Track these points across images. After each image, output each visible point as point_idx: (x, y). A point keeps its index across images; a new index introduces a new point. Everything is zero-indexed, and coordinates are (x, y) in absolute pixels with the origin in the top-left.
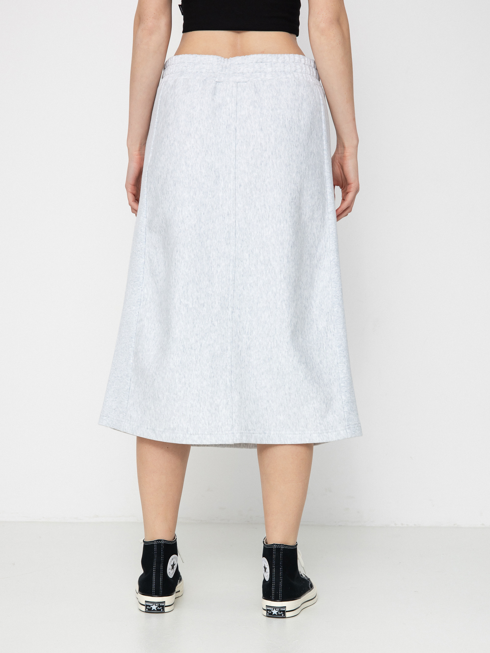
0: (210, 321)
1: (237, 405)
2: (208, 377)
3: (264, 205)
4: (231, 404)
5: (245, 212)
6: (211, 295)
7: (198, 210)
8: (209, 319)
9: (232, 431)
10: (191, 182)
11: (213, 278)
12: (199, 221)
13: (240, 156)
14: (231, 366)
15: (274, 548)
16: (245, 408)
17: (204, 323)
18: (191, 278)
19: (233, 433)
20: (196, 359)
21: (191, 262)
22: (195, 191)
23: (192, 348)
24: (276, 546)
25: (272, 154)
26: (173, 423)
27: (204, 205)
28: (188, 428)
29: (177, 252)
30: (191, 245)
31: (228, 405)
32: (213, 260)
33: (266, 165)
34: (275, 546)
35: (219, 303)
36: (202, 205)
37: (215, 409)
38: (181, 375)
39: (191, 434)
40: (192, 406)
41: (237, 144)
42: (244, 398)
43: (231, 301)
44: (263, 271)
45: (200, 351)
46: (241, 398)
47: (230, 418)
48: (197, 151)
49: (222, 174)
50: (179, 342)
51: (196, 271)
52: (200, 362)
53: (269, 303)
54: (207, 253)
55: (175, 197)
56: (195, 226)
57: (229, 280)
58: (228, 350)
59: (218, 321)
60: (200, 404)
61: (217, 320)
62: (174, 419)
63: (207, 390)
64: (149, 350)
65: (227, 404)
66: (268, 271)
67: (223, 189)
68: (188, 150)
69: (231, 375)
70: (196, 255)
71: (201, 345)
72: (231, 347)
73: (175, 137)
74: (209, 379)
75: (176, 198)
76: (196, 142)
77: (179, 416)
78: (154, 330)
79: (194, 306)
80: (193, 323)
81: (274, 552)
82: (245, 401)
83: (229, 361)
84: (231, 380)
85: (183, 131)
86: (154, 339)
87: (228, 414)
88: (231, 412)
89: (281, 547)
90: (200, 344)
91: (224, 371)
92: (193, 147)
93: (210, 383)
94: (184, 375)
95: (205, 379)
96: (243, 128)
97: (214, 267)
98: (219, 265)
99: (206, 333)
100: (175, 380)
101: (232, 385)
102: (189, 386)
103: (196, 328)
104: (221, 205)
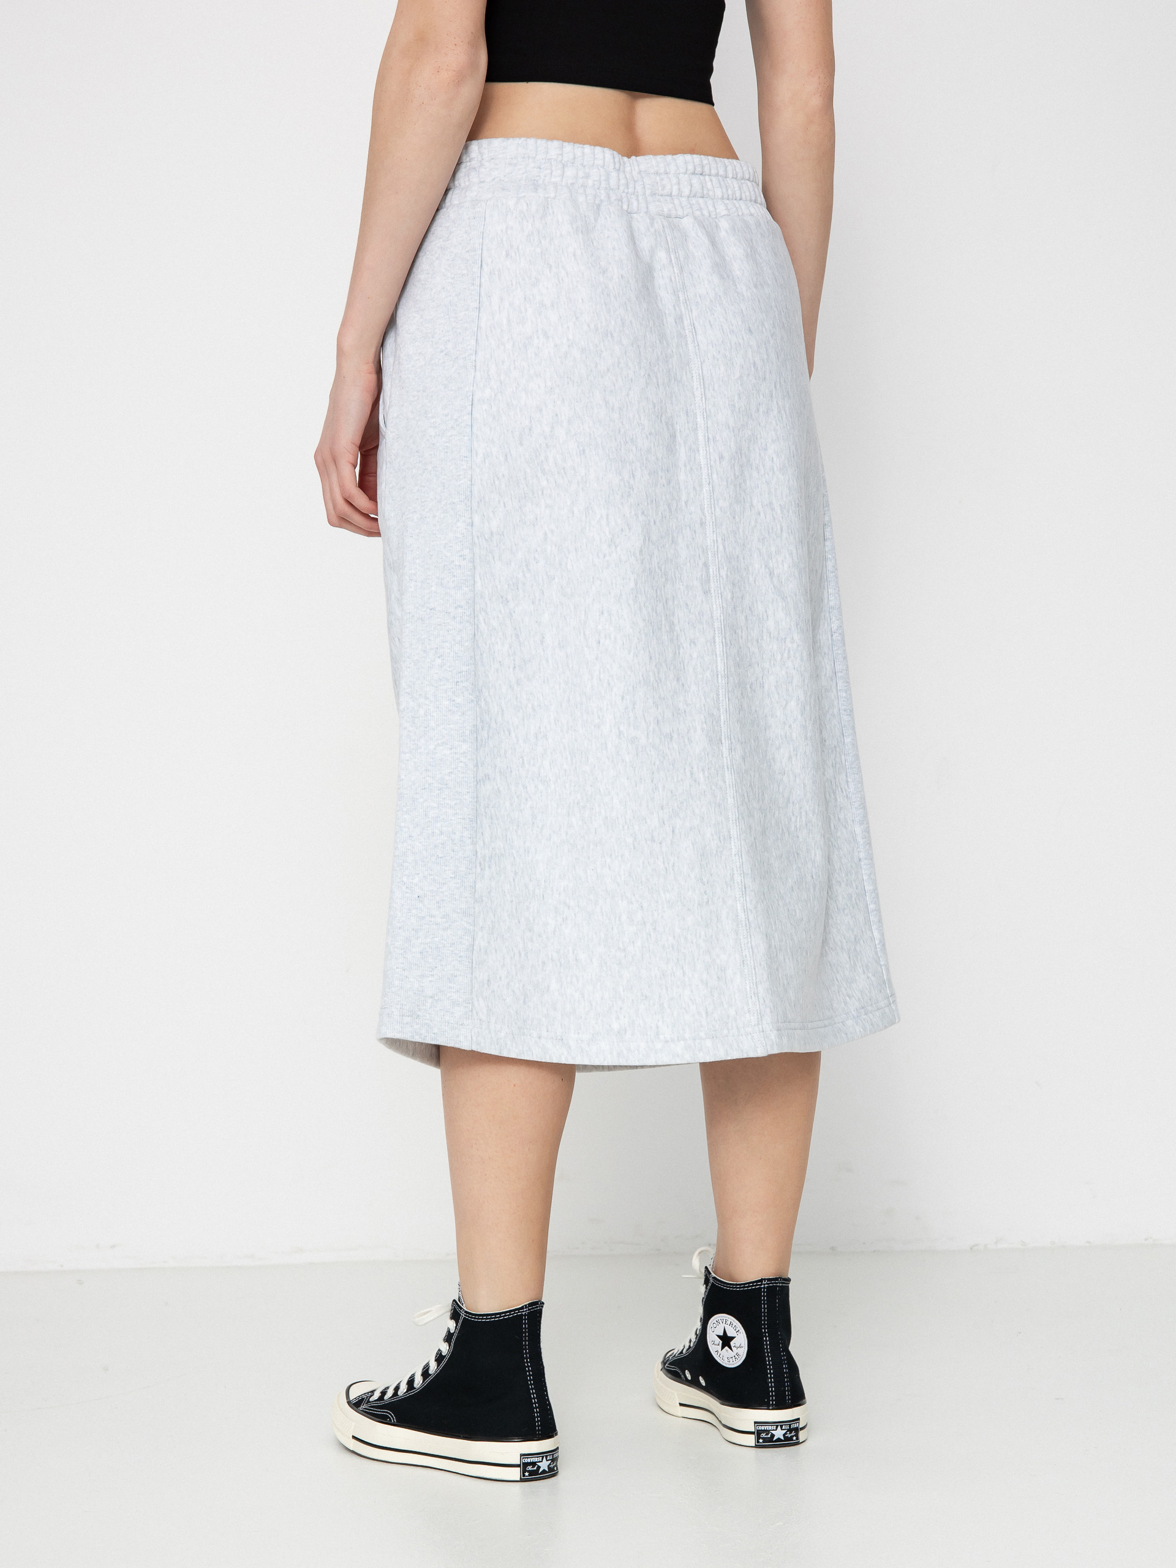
0: (688, 773)
1: (765, 965)
2: (696, 905)
3: (771, 503)
4: (752, 964)
5: (734, 518)
6: (685, 712)
7: (643, 513)
8: (685, 769)
9: (760, 1026)
10: (621, 447)
11: (685, 672)
12: (647, 539)
13: (714, 390)
14: (742, 875)
15: (764, 1288)
16: (777, 970)
17: (676, 779)
18: (641, 675)
19: (763, 1031)
20: (664, 862)
21: (638, 639)
22: (632, 470)
23: (653, 840)
24: (767, 1284)
25: (775, 387)
26: (618, 1018)
27: (654, 501)
28: (658, 1027)
29: (603, 613)
30: (636, 596)
31: (746, 966)
32: (681, 630)
33: (767, 412)
34: (764, 1284)
35: (703, 730)
36: (649, 502)
37: (718, 977)
38: (632, 903)
39: (667, 1042)
40: (663, 975)
41: (704, 362)
42: (775, 947)
43: (726, 722)
44: (775, 654)
45: (672, 844)
46: (770, 947)
47: (753, 996)
48: (628, 374)
49: (680, 431)
50: (623, 826)
51: (651, 658)
52: (673, 870)
53: (790, 726)
54: (668, 614)
55: (586, 482)
56: (641, 551)
57: (717, 675)
58: (732, 839)
59: (706, 772)
60: (682, 968)
61: (703, 770)
62: (621, 1008)
63: (696, 936)
64: (528, 852)
65: (743, 963)
66: (786, 655)
67: (685, 466)
68: (608, 370)
69: (744, 895)
70: (648, 620)
71: (673, 831)
72: (738, 830)
73: (571, 337)
74: (698, 909)
75: (588, 485)
76: (626, 353)
77: (633, 1001)
78: (527, 800)
79: (651, 740)
80: (652, 781)
81: (764, 1298)
82: (777, 955)
83: (738, 864)
84: (745, 907)
85: (592, 326)
86: (533, 823)
87: (748, 987)
88: (754, 981)
89: (777, 1283)
90: (671, 828)
91: (729, 887)
92: (619, 362)
93: (702, 917)
94: (641, 903)
95: (689, 910)
96: (711, 325)
97: (683, 648)
98: (693, 642)
99: (682, 803)
100: (620, 918)
101: (748, 920)
102: (655, 929)
103: (659, 791)
104: (685, 502)
